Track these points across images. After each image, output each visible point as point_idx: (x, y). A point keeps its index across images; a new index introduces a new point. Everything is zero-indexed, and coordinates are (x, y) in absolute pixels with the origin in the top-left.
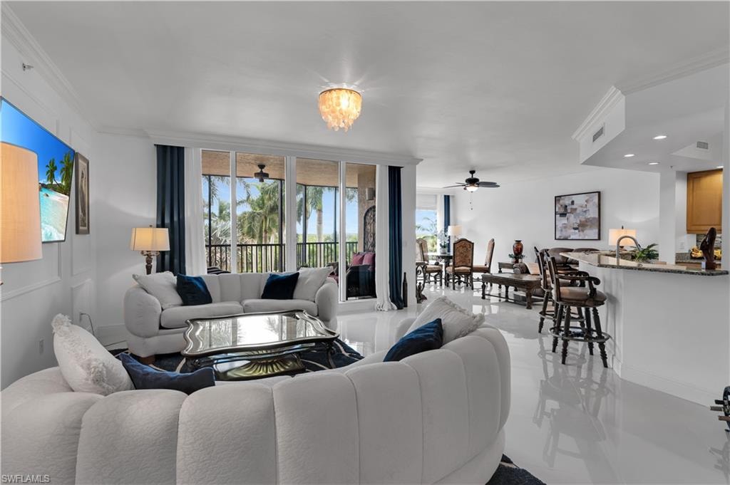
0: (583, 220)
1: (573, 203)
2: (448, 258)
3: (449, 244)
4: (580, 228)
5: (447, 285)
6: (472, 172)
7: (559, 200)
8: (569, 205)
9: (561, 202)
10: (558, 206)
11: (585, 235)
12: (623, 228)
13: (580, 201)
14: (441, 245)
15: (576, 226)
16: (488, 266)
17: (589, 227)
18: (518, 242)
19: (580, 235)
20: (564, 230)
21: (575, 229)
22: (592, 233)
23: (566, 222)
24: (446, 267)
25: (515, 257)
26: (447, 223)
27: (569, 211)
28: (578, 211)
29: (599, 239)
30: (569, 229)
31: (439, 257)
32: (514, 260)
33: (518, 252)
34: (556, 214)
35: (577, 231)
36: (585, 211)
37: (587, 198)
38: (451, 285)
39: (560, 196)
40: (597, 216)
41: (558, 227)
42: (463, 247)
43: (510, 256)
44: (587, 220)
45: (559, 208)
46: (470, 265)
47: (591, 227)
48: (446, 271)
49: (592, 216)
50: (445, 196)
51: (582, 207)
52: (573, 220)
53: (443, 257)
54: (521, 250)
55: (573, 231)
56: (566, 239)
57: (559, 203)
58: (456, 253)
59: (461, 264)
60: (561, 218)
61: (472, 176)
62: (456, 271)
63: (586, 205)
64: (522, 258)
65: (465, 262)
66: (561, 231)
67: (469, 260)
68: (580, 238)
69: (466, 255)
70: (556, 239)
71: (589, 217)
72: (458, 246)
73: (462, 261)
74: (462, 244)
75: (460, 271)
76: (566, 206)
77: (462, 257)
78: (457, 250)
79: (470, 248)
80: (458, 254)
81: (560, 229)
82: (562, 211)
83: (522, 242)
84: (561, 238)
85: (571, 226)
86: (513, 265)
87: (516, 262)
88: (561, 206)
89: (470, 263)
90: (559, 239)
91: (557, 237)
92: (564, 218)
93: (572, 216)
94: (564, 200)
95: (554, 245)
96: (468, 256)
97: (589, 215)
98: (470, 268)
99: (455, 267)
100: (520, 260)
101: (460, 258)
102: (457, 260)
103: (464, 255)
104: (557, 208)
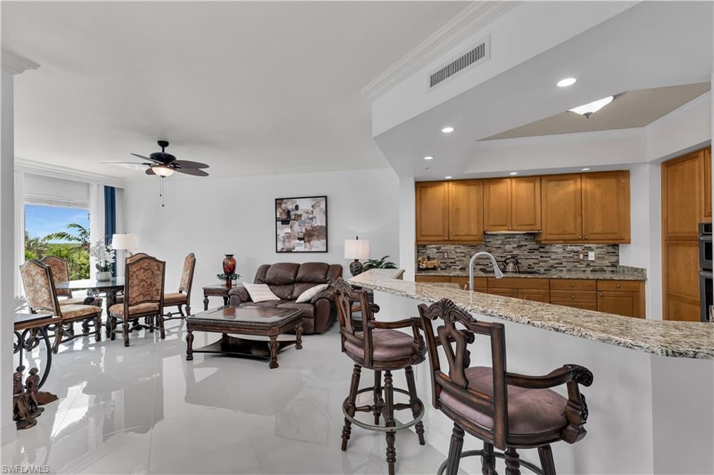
0: (309, 228)
1: (297, 208)
2: (112, 290)
3: (114, 265)
4: (306, 238)
5: (111, 336)
6: (164, 144)
7: (281, 204)
8: (293, 210)
9: (283, 206)
10: (279, 210)
11: (312, 247)
12: (357, 238)
13: (305, 205)
14: (98, 266)
15: (301, 235)
16: (185, 293)
17: (315, 237)
18: (230, 257)
19: (306, 247)
20: (287, 240)
21: (300, 239)
22: (318, 244)
23: (289, 230)
24: (109, 306)
25: (227, 279)
26: (110, 229)
27: (293, 217)
28: (303, 218)
29: (327, 251)
30: (294, 239)
31: (94, 289)
32: (224, 282)
33: (230, 271)
34: (276, 221)
35: (302, 242)
36: (312, 219)
37: (313, 203)
38: (119, 336)
39: (282, 199)
40: (325, 225)
41: (280, 237)
42: (145, 270)
43: (220, 277)
44: (314, 229)
45: (281, 214)
46: (159, 298)
47: (318, 237)
48: (108, 313)
49: (319, 224)
50: (106, 187)
51: (307, 213)
52: (298, 228)
53: (102, 289)
54: (234, 266)
55: (298, 241)
56: (289, 251)
57: (280, 207)
58: (130, 281)
59: (141, 298)
60: (283, 225)
61: (163, 151)
62: (130, 313)
63: (312, 211)
64: (235, 279)
65: (148, 294)
66: (284, 241)
67: (157, 290)
68: (307, 250)
69: (151, 283)
70: (277, 252)
71: (315, 225)
72: (135, 270)
73: (143, 294)
74: (144, 266)
75: (138, 312)
76: (288, 212)
77: (143, 287)
78: (132, 276)
79: (159, 270)
80: (136, 282)
81: (282, 239)
82: (284, 217)
83: (234, 257)
84: (284, 250)
85: (294, 236)
86: (229, 291)
87: (229, 285)
88: (283, 210)
89: (158, 295)
90: (280, 252)
91: (279, 249)
92: (286, 226)
93: (297, 223)
94: (286, 203)
95: (275, 259)
96: (155, 285)
97: (316, 223)
98: (159, 301)
99: (129, 305)
100: (233, 282)
101: (140, 289)
102: (134, 293)
103: (147, 282)
104: (278, 214)
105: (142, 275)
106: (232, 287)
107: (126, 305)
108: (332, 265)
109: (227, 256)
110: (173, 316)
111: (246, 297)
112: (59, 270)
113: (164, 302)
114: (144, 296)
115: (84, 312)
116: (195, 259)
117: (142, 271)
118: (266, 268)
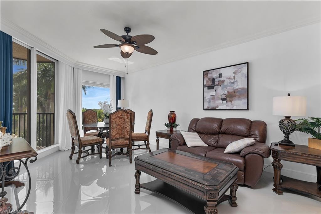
0: (231, 91)
1: (220, 75)
4: (228, 99)
6: (128, 30)
7: (207, 74)
8: (217, 78)
9: (209, 76)
10: (206, 79)
11: (233, 105)
12: (289, 95)
13: (227, 73)
15: (224, 97)
16: (147, 134)
17: (237, 97)
18: (172, 112)
19: (228, 106)
20: (211, 101)
21: (223, 100)
22: (240, 103)
23: (214, 93)
25: (171, 127)
26: (118, 98)
27: (217, 83)
28: (225, 83)
29: (248, 109)
30: (217, 100)
32: (169, 129)
33: (172, 121)
34: (204, 87)
35: (225, 102)
36: (233, 83)
37: (235, 70)
39: (208, 71)
40: (246, 87)
41: (206, 99)
43: (166, 125)
44: (235, 91)
45: (207, 82)
46: (128, 136)
47: (239, 97)
49: (241, 87)
50: (117, 77)
51: (229, 78)
52: (221, 91)
54: (175, 119)
55: (221, 101)
56: (214, 109)
57: (207, 77)
58: (112, 125)
59: (118, 136)
60: (209, 90)
61: (128, 34)
62: (112, 145)
63: (234, 77)
64: (176, 127)
65: (122, 134)
66: (209, 102)
67: (127, 132)
68: (229, 108)
69: (123, 127)
70: (204, 110)
71: (237, 88)
72: (114, 118)
73: (119, 134)
74: (119, 116)
75: (117, 145)
76: (214, 79)
77: (119, 129)
78: (113, 121)
79: (128, 118)
80: (114, 125)
81: (208, 100)
82: (210, 83)
83: (175, 112)
84: (209, 108)
85: (218, 97)
86: (171, 135)
87: (172, 131)
88: (209, 79)
89: (128, 134)
90: (207, 110)
91: (206, 108)
92: (212, 90)
93: (220, 87)
94: (212, 73)
95: (202, 115)
96: (126, 128)
97: (237, 86)
98: (129, 139)
99: (112, 140)
100: (174, 129)
101: (117, 130)
102: (114, 133)
103: (121, 126)
104: (205, 82)
105: (118, 121)
106: (174, 133)
107: (110, 140)
108: (254, 121)
109: (171, 111)
110: (141, 147)
111: (182, 141)
112: (93, 117)
113: (132, 139)
114: (120, 135)
115: (93, 141)
116: (152, 113)
117: (118, 119)
118: (195, 121)
